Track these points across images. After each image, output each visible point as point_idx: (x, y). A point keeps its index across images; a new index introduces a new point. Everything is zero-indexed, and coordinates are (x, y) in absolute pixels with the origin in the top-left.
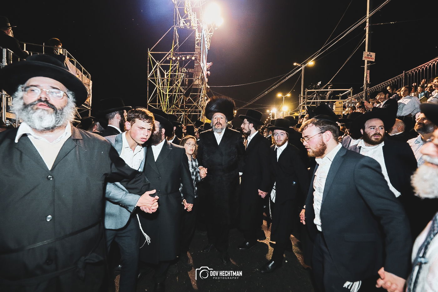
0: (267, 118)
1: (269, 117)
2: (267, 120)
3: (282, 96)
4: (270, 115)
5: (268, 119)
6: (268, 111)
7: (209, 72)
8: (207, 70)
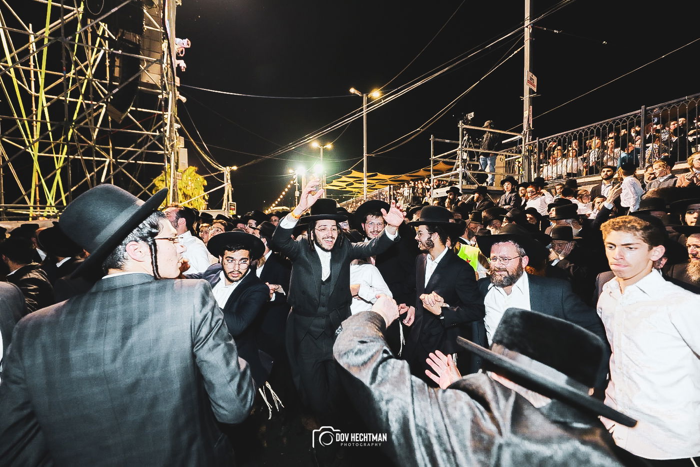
0: (289, 183)
1: (292, 182)
2: (289, 186)
3: (319, 147)
4: (294, 177)
5: (291, 185)
6: (290, 171)
7: (182, 64)
8: (178, 58)
